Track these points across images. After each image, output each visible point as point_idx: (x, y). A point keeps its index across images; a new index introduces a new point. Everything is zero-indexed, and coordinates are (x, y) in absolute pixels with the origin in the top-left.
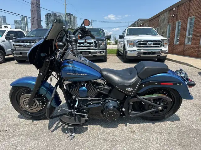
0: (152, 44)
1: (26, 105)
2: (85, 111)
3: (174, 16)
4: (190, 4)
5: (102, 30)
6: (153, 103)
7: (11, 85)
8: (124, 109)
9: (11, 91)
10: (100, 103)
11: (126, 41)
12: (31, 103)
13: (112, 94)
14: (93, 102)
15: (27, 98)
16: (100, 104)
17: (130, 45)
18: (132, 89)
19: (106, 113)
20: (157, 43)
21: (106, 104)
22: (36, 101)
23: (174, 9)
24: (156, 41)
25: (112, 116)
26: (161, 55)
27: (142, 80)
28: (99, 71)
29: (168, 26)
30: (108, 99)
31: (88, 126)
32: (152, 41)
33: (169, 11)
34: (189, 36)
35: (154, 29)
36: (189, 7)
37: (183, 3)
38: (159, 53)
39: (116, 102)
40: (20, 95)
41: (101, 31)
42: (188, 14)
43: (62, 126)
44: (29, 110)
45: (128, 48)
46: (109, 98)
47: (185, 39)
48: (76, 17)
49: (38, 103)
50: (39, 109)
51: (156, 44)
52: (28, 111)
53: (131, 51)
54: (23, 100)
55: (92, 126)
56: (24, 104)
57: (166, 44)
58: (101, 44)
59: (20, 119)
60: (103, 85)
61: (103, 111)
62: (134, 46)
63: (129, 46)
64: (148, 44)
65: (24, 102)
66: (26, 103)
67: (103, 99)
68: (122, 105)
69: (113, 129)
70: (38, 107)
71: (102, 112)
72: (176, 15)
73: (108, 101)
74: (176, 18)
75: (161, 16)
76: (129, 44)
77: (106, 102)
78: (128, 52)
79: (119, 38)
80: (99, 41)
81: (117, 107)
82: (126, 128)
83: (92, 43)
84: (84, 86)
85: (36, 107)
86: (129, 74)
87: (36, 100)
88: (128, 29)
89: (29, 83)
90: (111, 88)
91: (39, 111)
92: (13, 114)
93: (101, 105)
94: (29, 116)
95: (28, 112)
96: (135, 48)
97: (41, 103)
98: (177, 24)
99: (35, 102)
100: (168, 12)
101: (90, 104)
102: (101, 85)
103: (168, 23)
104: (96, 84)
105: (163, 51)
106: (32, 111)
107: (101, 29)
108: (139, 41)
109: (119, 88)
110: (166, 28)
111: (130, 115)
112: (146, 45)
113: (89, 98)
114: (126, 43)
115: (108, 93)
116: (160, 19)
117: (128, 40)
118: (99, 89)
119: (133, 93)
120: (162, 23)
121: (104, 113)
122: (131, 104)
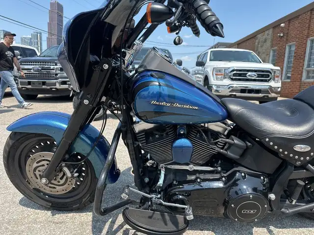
0: (255, 76)
1: (41, 177)
2: (181, 197)
3: (282, 35)
4: (311, 17)
5: (168, 51)
7: (9, 129)
9: (7, 144)
11: (209, 70)
12: (52, 172)
13: (248, 160)
14: (202, 177)
15: (44, 160)
17: (218, 76)
18: (308, 149)
19: (236, 206)
20: (264, 76)
22: (66, 169)
23: (282, 25)
24: (263, 71)
25: (252, 212)
26: (270, 96)
29: (271, 51)
32: (255, 71)
33: (274, 28)
34: (309, 67)
35: (254, 53)
36: (310, 21)
37: (299, 15)
38: (266, 91)
39: (258, 179)
40: (27, 154)
42: (308, 33)
43: (122, 231)
44: (48, 190)
45: (213, 81)
47: (302, 72)
49: (69, 174)
50: (69, 187)
51: (262, 76)
52: (44, 191)
53: (218, 86)
54: (35, 165)
56: (35, 175)
57: (278, 77)
59: (25, 208)
60: (227, 137)
62: (225, 78)
63: (215, 79)
64: (249, 75)
65: (37, 171)
66: (41, 173)
70: (68, 182)
72: (287, 34)
73: (242, 176)
74: (286, 38)
75: (259, 36)
76: (216, 75)
77: (234, 179)
78: (214, 88)
79: (197, 65)
85: (62, 182)
87: (67, 166)
88: (211, 51)
89: (51, 126)
91: (70, 192)
92: (10, 194)
94: (46, 202)
95: (45, 194)
96: (227, 82)
97: (76, 175)
99: (61, 170)
100: (271, 30)
102: (222, 136)
103: (272, 46)
105: (273, 88)
106: (53, 192)
108: (233, 71)
109: (274, 145)
110: (268, 55)
111: (281, 209)
112: (246, 77)
113: (191, 166)
114: (209, 72)
115: (238, 157)
116: (257, 41)
117: (214, 68)
118: (217, 147)
119: (308, 158)
120: (261, 47)
121: (233, 205)
122: (301, 185)
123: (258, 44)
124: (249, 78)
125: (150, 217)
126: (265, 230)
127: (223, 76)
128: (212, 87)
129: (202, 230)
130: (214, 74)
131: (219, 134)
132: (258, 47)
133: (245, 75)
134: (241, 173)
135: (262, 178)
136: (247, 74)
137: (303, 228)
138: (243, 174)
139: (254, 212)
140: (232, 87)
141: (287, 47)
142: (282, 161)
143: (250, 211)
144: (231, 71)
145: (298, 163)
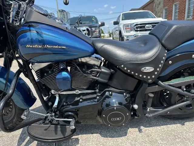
0: (151, 26)
5: (95, 17)
6: (185, 92)
8: (136, 106)
10: (95, 98)
11: (121, 26)
13: (114, 82)
14: (84, 98)
16: (96, 100)
17: (127, 30)
18: (152, 69)
19: (106, 116)
21: (105, 99)
24: (156, 23)
25: (118, 119)
27: (168, 51)
28: (90, 43)
29: (164, 10)
30: (109, 91)
31: (79, 137)
34: (188, 18)
35: (150, 12)
39: (122, 95)
41: (93, 18)
45: (124, 34)
46: (110, 89)
48: (69, 13)
53: (128, 36)
55: (85, 136)
58: (95, 31)
60: (99, 67)
61: (101, 111)
62: (131, 30)
63: (125, 31)
64: (147, 27)
67: (100, 91)
68: (132, 99)
69: (120, 140)
71: (100, 113)
73: (110, 94)
74: (172, 0)
75: (156, 1)
76: (126, 29)
77: (104, 96)
78: (125, 38)
79: (114, 24)
80: (93, 28)
81: (125, 102)
82: (140, 135)
83: (85, 30)
84: (65, 70)
86: (143, 45)
88: (123, 14)
90: (112, 71)
93: (98, 101)
96: (133, 33)
98: (174, 6)
101: (78, 101)
102: (96, 67)
103: (164, 7)
104: (86, 66)
107: (93, 16)
108: (136, 25)
109: (127, 69)
110: (162, 12)
111: (145, 115)
112: (145, 28)
113: (77, 91)
114: (121, 28)
115: (107, 81)
116: (154, 4)
117: (124, 25)
118: (92, 75)
119: (153, 77)
120: (157, 8)
121: (104, 116)
122: (151, 97)
123: (155, 6)
124: (147, 28)
125: (46, 130)
126: (137, 129)
127: (130, 29)
128: (123, 38)
129: (92, 133)
130: (125, 29)
131: (93, 66)
132: (155, 8)
133: (144, 27)
134: (109, 92)
135: (125, 94)
136: (145, 26)
137: (164, 126)
138: (110, 93)
139: (120, 119)
140: (136, 36)
141: (173, 5)
142: (138, 80)
143: (117, 119)
144: (135, 26)
145: (150, 81)
